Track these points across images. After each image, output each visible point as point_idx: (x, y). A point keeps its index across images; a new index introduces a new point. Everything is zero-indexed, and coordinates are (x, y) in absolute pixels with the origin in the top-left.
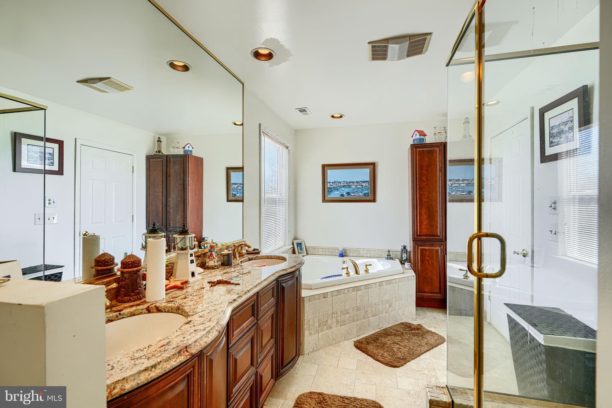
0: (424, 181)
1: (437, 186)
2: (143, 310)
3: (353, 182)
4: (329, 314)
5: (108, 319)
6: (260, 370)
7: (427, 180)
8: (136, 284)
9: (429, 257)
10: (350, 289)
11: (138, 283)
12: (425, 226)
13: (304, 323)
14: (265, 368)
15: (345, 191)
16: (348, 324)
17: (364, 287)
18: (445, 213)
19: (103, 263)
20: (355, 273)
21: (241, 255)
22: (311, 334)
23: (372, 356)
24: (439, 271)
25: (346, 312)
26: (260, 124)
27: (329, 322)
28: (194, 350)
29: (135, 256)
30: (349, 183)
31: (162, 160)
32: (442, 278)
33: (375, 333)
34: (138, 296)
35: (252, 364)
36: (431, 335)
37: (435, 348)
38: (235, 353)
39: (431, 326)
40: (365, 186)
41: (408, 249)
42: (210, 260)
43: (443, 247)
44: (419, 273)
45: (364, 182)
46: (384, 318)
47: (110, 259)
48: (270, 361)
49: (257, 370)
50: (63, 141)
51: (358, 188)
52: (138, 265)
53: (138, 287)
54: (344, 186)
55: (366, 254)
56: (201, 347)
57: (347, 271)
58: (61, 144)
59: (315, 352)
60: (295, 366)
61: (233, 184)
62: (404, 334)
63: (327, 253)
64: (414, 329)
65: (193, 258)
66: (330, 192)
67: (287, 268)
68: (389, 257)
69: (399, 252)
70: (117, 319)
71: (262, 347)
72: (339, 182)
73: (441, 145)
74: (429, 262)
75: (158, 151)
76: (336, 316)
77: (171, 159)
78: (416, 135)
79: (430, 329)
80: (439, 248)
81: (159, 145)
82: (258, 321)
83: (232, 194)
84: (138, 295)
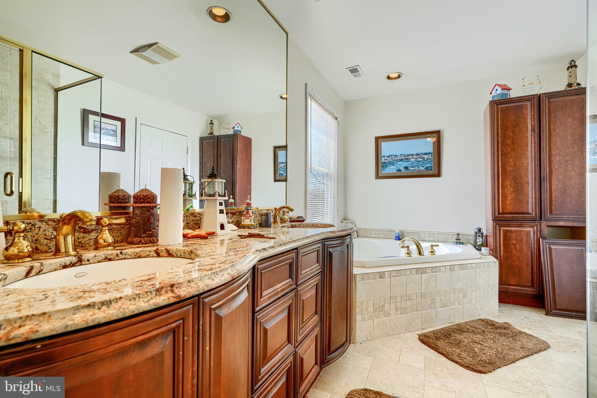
0: (508, 145)
1: (528, 150)
2: (150, 252)
3: (412, 155)
4: (387, 298)
5: (105, 257)
6: (300, 351)
7: (513, 143)
8: (148, 223)
9: (516, 240)
10: (412, 270)
11: (152, 223)
12: (510, 201)
13: (356, 305)
14: (307, 349)
15: (402, 165)
16: (410, 312)
17: (430, 270)
18: (539, 184)
19: (117, 199)
20: (418, 254)
21: (283, 221)
22: (364, 320)
23: (445, 355)
24: (530, 259)
25: (407, 298)
26: (306, 84)
27: (387, 307)
28: (184, 292)
29: (149, 191)
30: (408, 156)
31: (213, 140)
32: (535, 268)
33: (445, 328)
34: (151, 239)
35: (289, 340)
36: (527, 338)
37: (536, 354)
38: (265, 321)
39: (523, 327)
40: (427, 159)
41: (484, 231)
42: (246, 218)
43: (537, 228)
44: (502, 259)
45: (426, 154)
46: (457, 310)
47: (125, 196)
48: (313, 342)
49: (296, 350)
50: (125, 119)
51: (418, 161)
52: (152, 201)
53: (151, 228)
54: (401, 160)
55: (428, 238)
56: (197, 289)
57: (408, 250)
58: (123, 121)
59: (369, 342)
60: (345, 354)
61: (281, 163)
62: (487, 332)
63: (381, 236)
64: (500, 328)
65: (223, 207)
66: (385, 167)
67: (336, 231)
68: (459, 241)
69: (472, 236)
70: (117, 258)
71: (303, 322)
72: (395, 155)
73: (534, 98)
74: (516, 247)
75: (211, 133)
76: (395, 302)
77: (222, 139)
78: (497, 90)
79: (523, 330)
80: (531, 230)
81: (212, 127)
82: (297, 286)
83: (280, 174)
84: (152, 237)
